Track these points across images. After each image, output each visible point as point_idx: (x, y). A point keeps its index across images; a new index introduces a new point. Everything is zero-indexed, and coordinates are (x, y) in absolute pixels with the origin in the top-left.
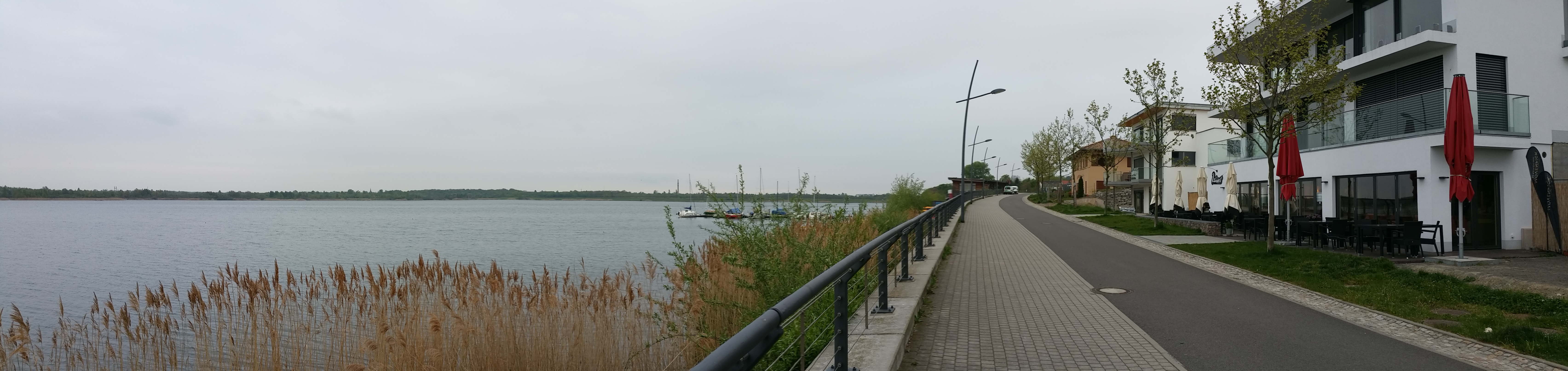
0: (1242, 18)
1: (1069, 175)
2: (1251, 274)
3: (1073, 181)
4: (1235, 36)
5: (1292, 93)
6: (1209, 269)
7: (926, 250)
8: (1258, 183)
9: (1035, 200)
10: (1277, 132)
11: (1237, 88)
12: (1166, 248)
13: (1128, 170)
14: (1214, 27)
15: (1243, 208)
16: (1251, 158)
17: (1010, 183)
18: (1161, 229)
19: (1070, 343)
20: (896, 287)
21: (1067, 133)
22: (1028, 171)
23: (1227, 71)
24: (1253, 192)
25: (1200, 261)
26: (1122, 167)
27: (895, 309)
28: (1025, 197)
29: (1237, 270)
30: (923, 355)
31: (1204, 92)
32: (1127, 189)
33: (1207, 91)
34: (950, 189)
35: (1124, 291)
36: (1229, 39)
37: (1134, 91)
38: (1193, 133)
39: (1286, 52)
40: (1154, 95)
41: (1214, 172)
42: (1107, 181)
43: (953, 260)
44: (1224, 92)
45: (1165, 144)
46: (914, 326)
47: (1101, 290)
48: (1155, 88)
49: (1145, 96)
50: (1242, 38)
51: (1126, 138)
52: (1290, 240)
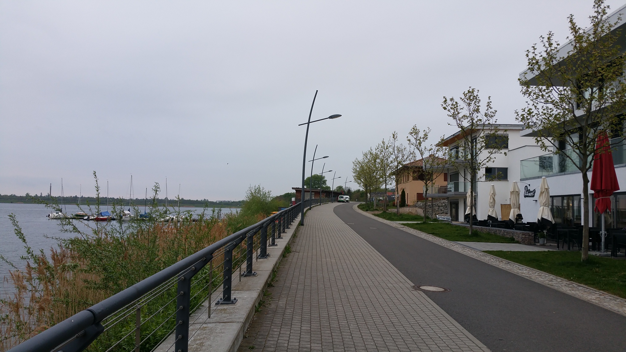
0: (554, 45)
1: (393, 188)
2: (565, 282)
3: (396, 192)
4: (548, 62)
5: (607, 111)
6: (524, 275)
7: (269, 249)
8: (571, 197)
9: (363, 208)
10: (591, 149)
11: (550, 109)
12: (481, 254)
13: (445, 183)
14: (527, 55)
15: (555, 219)
16: (563, 173)
17: (343, 193)
18: (476, 237)
19: (394, 332)
20: (240, 281)
21: (392, 152)
22: (358, 183)
23: (541, 94)
24: (565, 205)
25: (514, 267)
26: (439, 181)
27: (237, 300)
28: (355, 205)
29: (552, 277)
30: (260, 340)
31: (518, 115)
32: (444, 201)
33: (521, 113)
34: (293, 197)
35: (442, 290)
36: (542, 65)
37: (451, 116)
38: (506, 151)
39: (600, 73)
40: (469, 118)
41: (526, 186)
42: (426, 193)
43: (292, 258)
44: (538, 113)
45: (479, 161)
46: (254, 315)
47: (421, 287)
48: (470, 113)
49: (462, 120)
50: (555, 62)
51: (443, 157)
52: (605, 251)
